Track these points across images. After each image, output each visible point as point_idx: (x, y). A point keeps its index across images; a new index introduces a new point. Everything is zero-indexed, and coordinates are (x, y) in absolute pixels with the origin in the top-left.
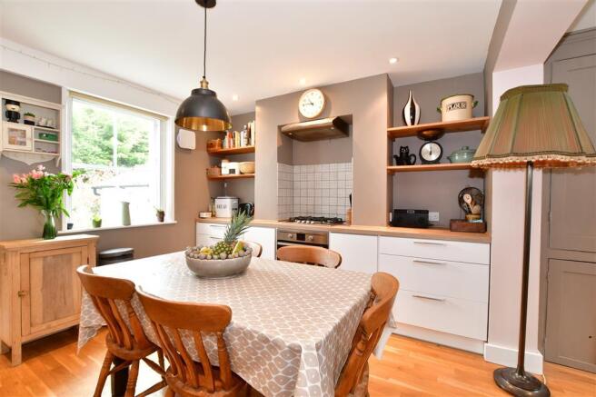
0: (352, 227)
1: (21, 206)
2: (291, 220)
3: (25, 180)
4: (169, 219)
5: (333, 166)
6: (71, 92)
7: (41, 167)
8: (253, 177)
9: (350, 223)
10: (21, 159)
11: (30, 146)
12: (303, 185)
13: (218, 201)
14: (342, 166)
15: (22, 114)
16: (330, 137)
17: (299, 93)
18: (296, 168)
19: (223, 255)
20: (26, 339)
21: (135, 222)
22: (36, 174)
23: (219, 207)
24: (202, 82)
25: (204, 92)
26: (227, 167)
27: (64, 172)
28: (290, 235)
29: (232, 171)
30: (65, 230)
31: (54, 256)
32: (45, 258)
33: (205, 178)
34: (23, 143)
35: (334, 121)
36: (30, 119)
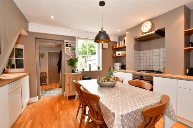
0: (165, 75)
1: (68, 65)
2: (139, 71)
3: (69, 60)
4: (101, 69)
5: (158, 50)
6: (77, 38)
7: (71, 56)
8: (126, 56)
9: (164, 73)
10: (68, 55)
11: (70, 52)
12: (145, 58)
13: (115, 64)
14: (162, 49)
15: (68, 44)
16: (156, 38)
17: (141, 24)
18: (142, 52)
19: (106, 81)
20: (69, 95)
21: (92, 70)
22: (71, 58)
23: (116, 66)
24: (101, 29)
25: (102, 32)
26: (117, 53)
27: (76, 57)
28: (138, 76)
29: (119, 54)
30: (77, 71)
31: (74, 77)
32: (72, 77)
33: (111, 57)
34: (69, 51)
35: (155, 32)
36: (70, 45)
